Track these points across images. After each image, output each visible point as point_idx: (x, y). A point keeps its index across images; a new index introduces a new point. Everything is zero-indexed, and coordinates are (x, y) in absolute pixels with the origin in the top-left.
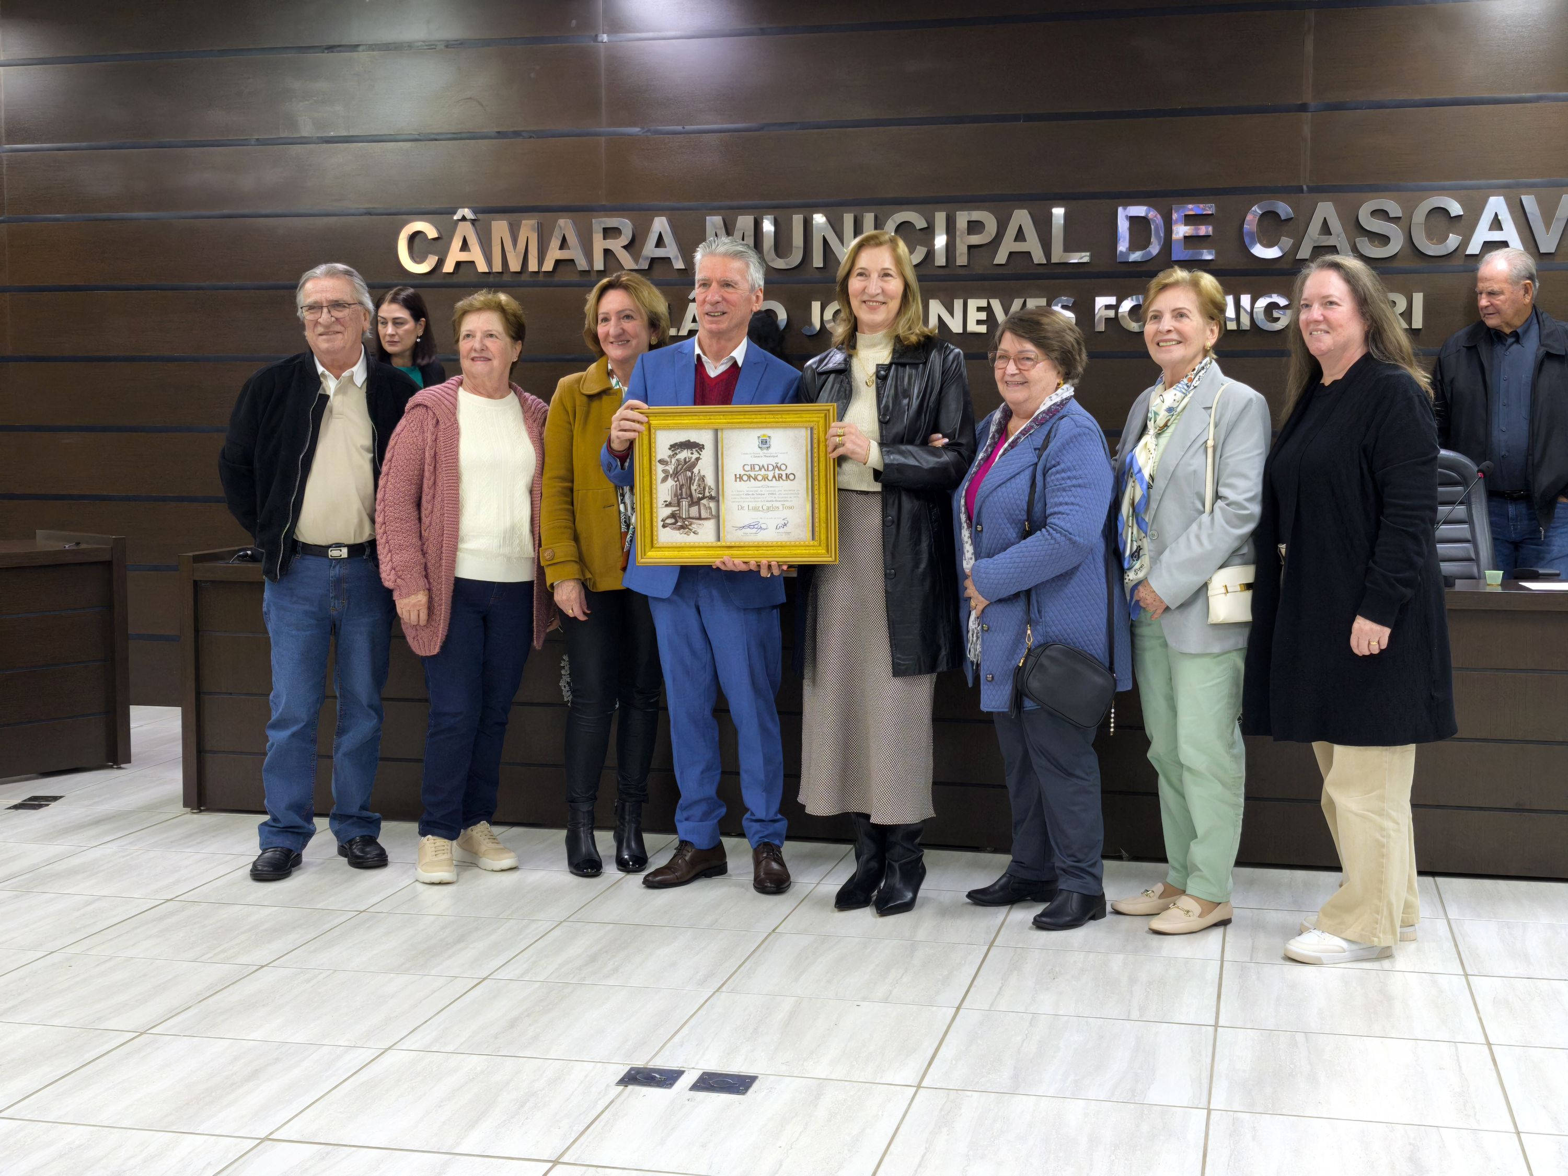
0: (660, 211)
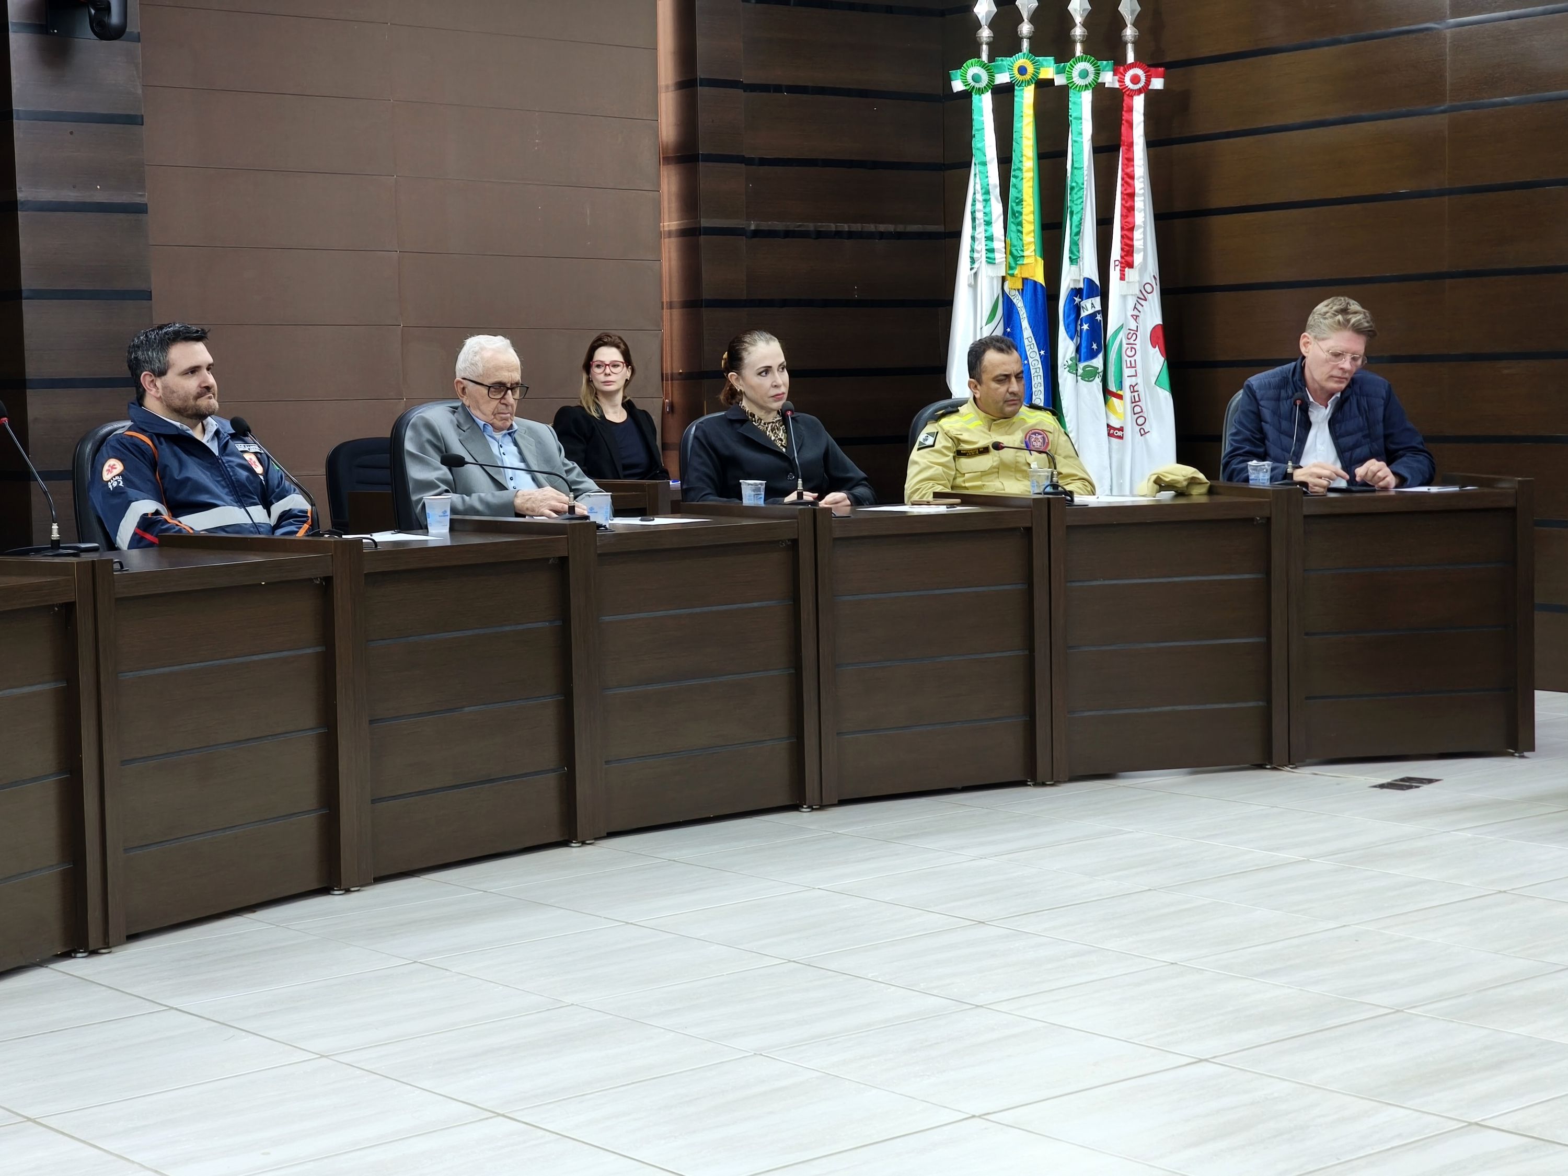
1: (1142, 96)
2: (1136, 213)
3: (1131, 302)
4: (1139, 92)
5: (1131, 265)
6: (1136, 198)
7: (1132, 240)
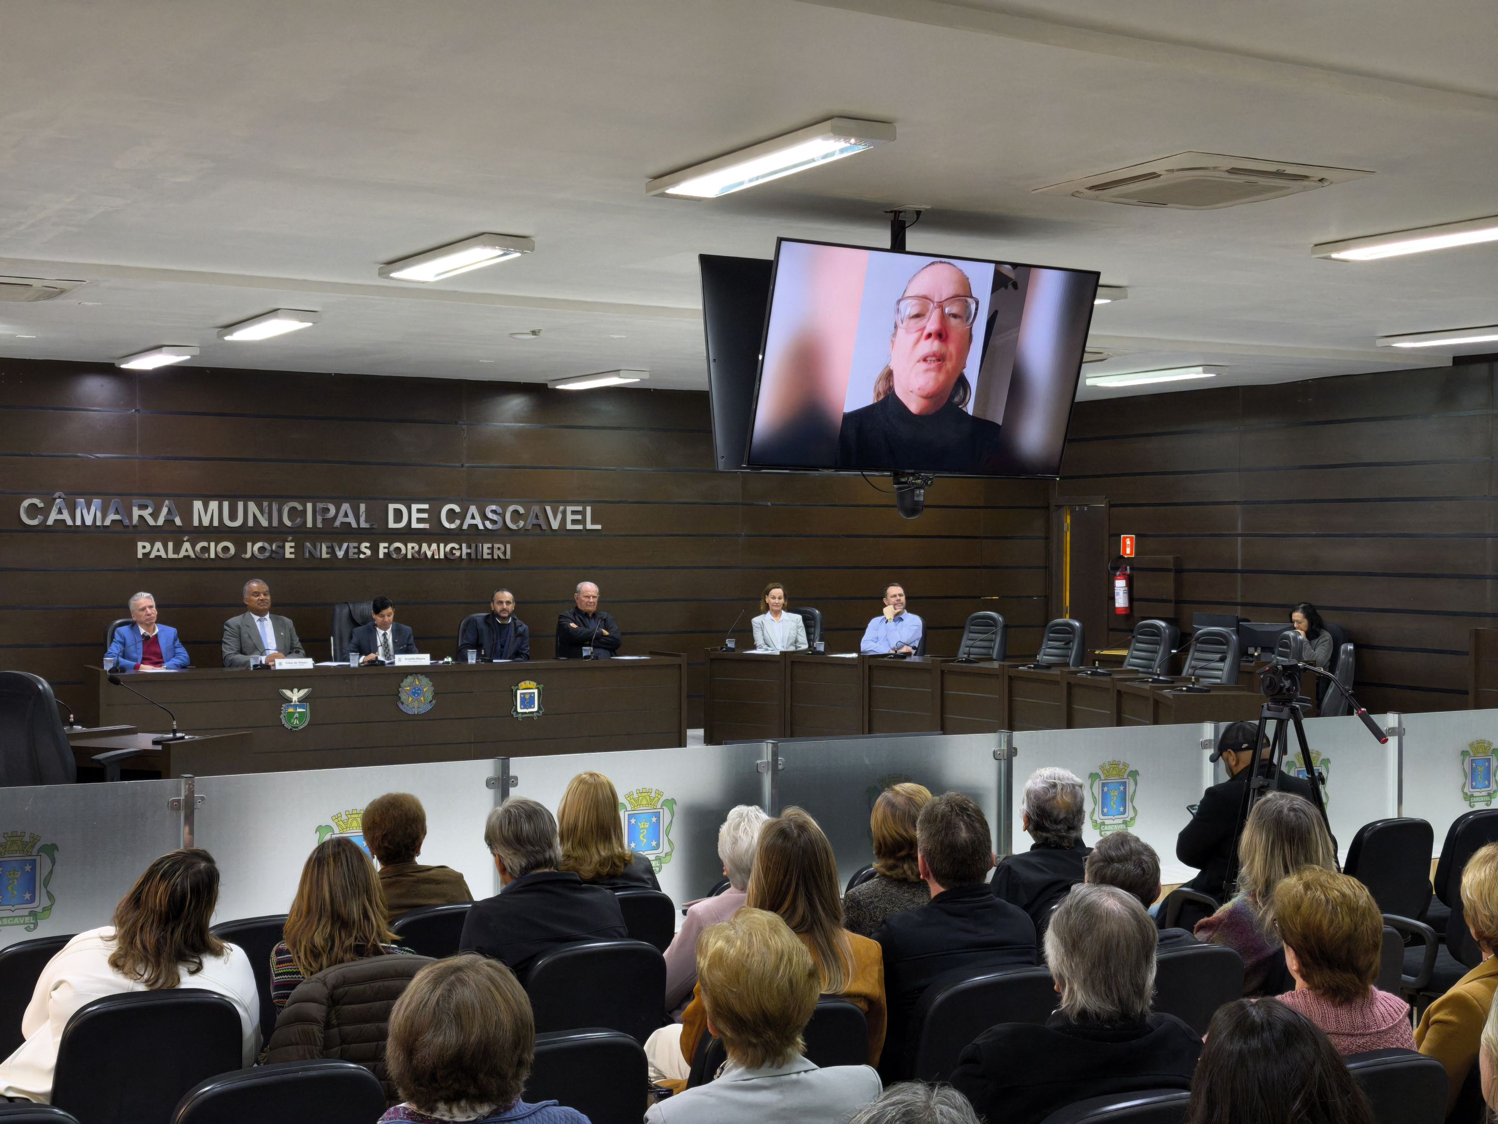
0: (168, 496)
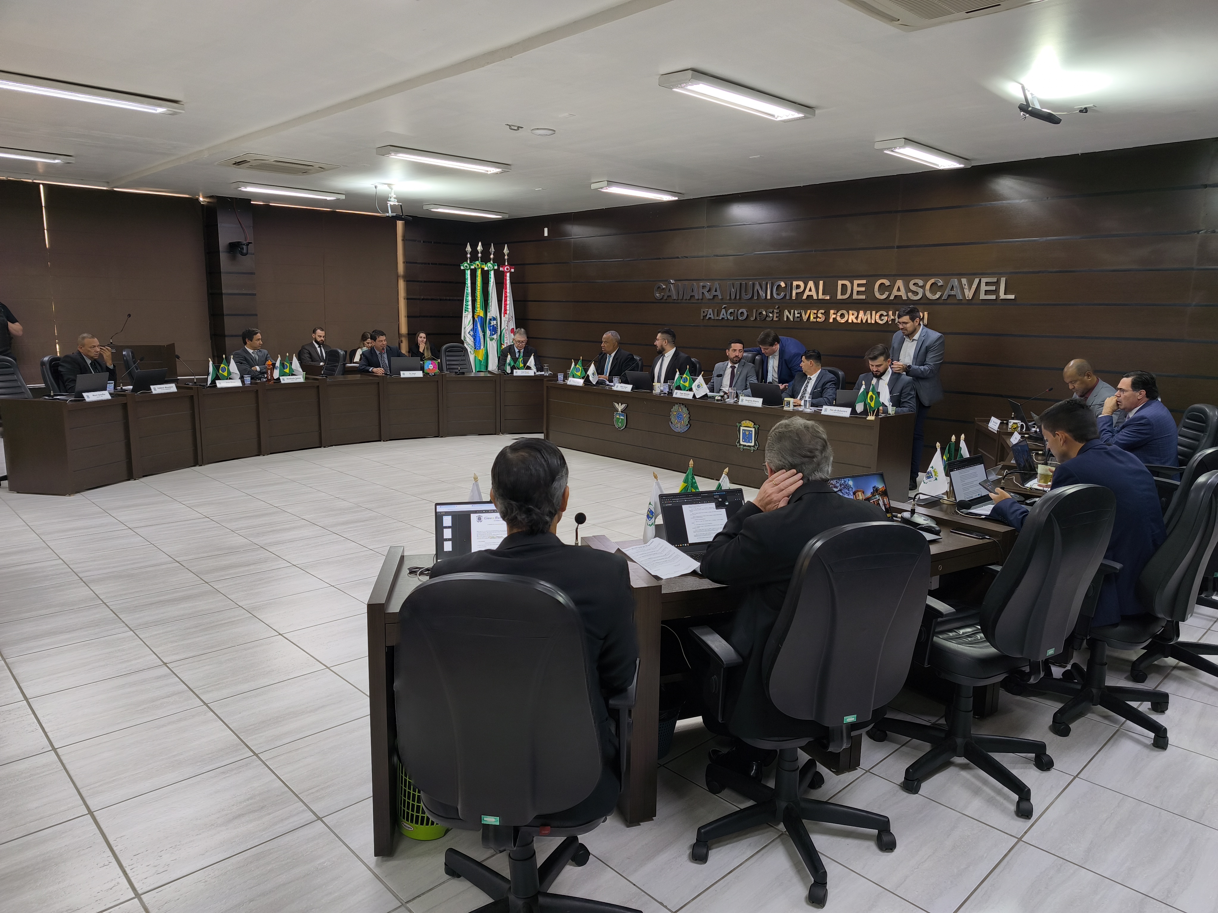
0: (716, 280)
1: (509, 273)
2: (507, 301)
3: (506, 322)
4: (508, 272)
5: (506, 314)
6: (508, 298)
7: (506, 307)
